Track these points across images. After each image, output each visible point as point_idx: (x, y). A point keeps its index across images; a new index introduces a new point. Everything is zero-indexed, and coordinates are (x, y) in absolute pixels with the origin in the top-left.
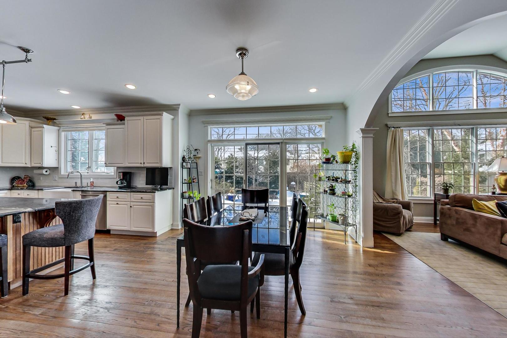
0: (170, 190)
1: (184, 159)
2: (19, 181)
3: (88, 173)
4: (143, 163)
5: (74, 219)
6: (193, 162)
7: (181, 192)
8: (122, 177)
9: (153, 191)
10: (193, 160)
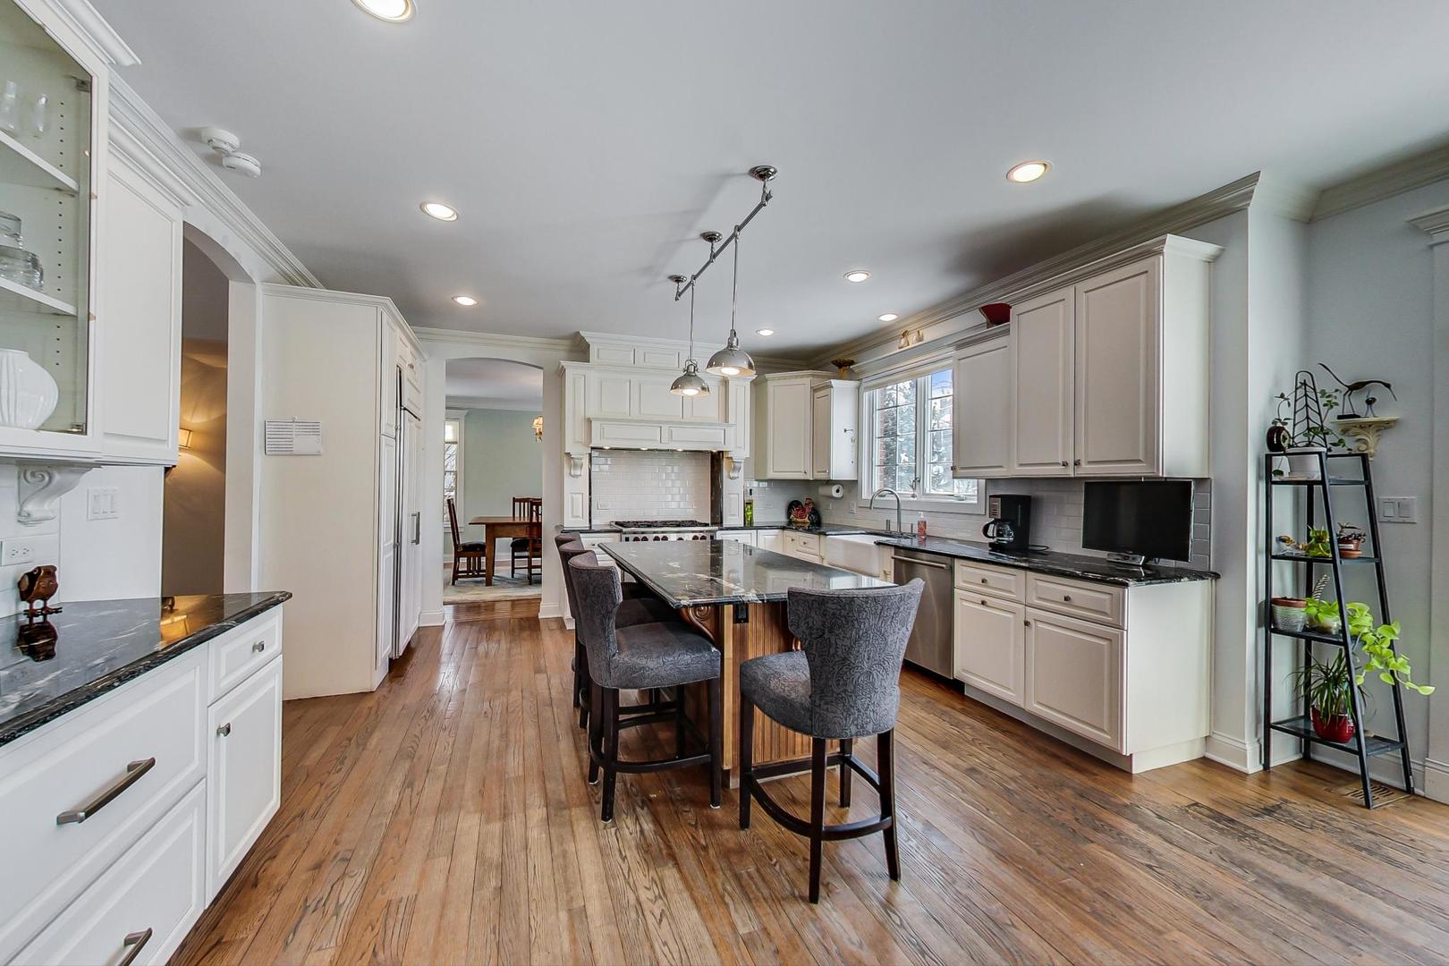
0: (1199, 583)
1: (1275, 439)
2: (798, 511)
3: (913, 496)
4: (1071, 463)
5: (833, 656)
6: (1335, 450)
7: (1262, 597)
8: (999, 511)
9: (1115, 577)
10: (1341, 441)
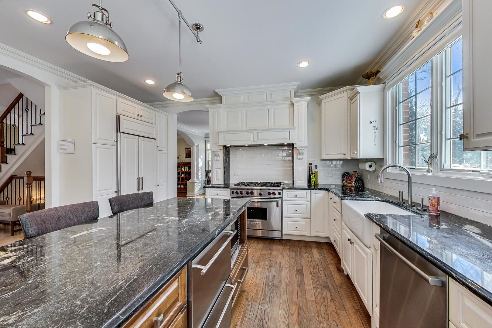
2: (348, 178)
